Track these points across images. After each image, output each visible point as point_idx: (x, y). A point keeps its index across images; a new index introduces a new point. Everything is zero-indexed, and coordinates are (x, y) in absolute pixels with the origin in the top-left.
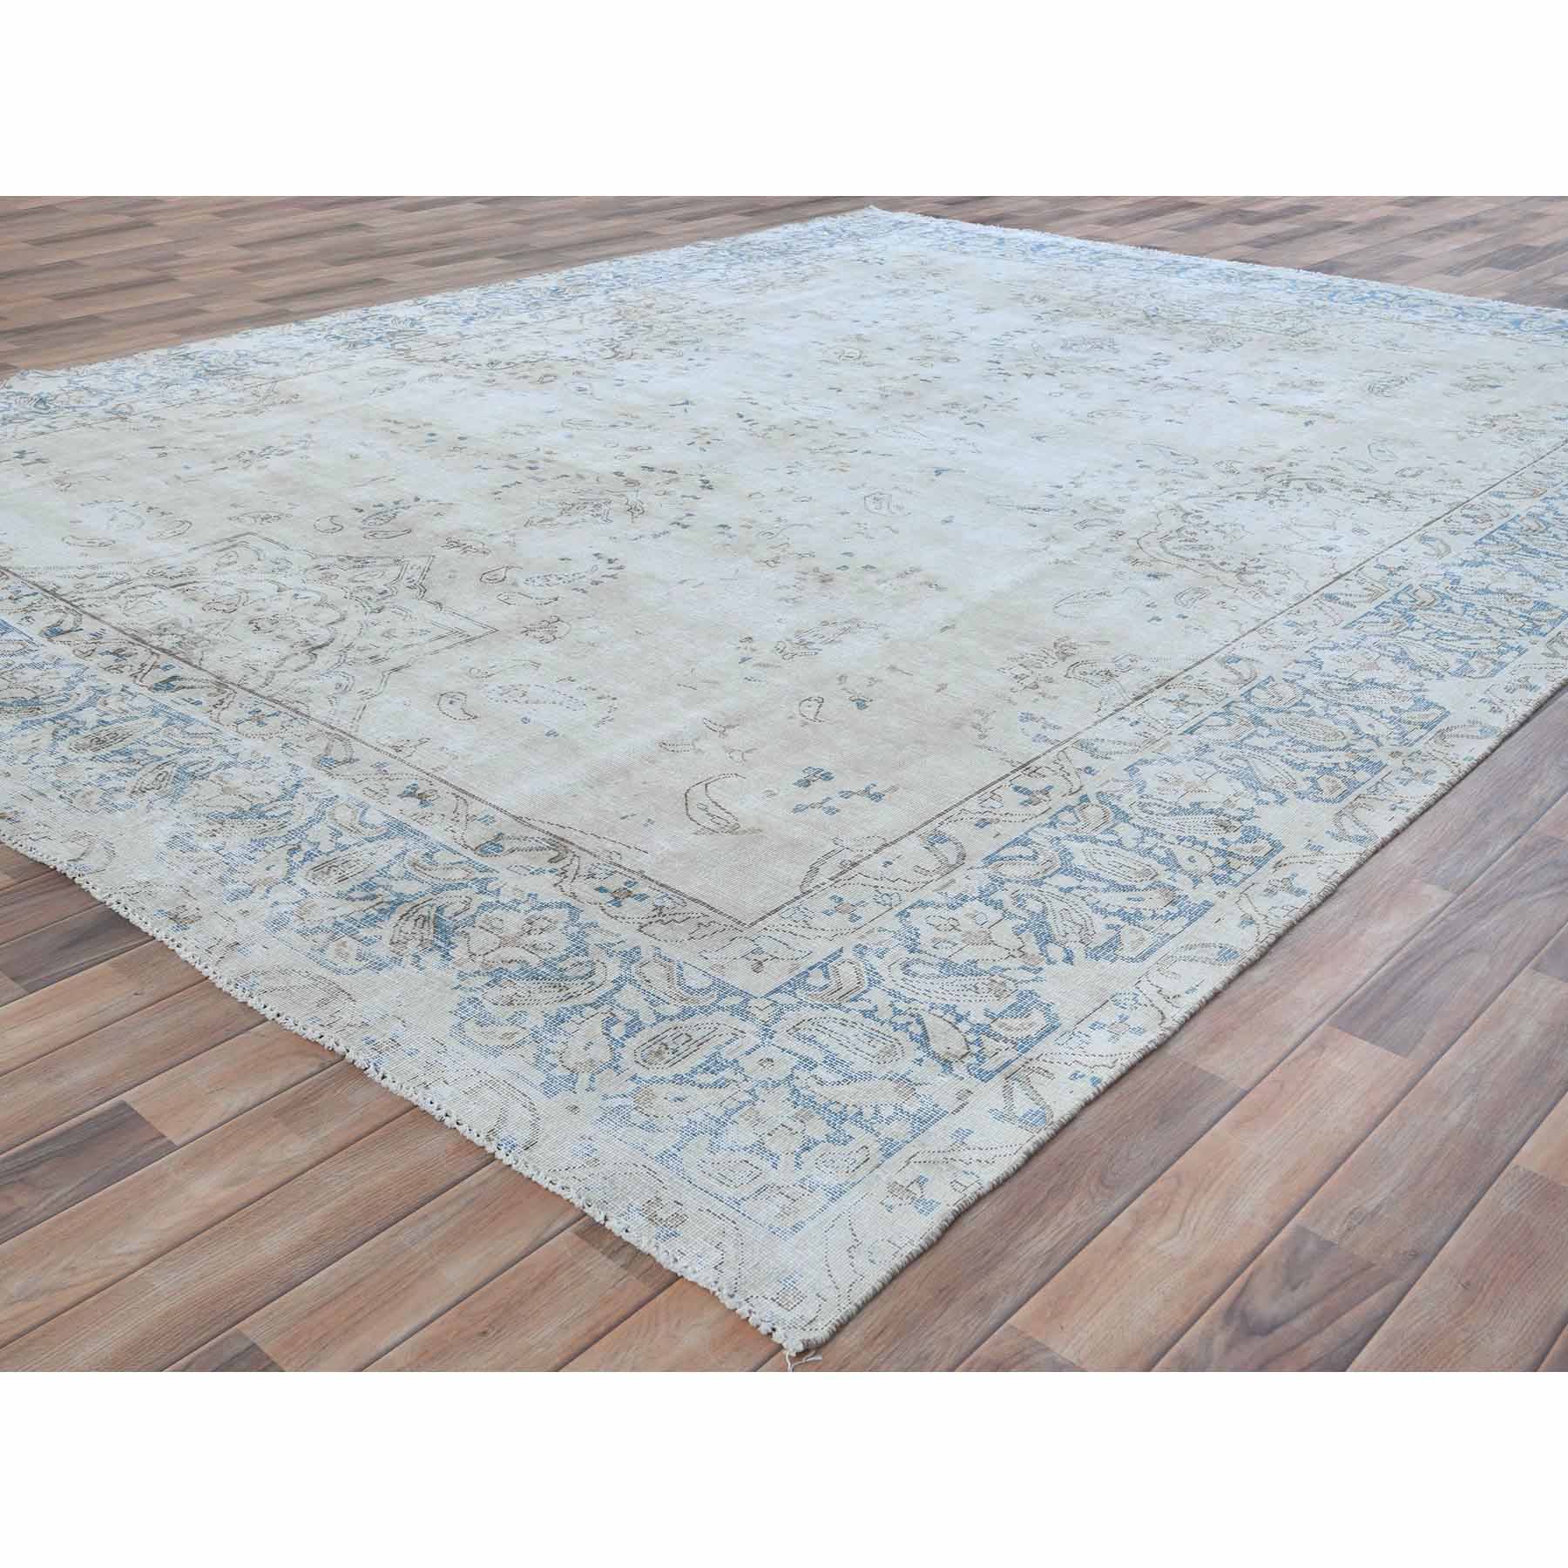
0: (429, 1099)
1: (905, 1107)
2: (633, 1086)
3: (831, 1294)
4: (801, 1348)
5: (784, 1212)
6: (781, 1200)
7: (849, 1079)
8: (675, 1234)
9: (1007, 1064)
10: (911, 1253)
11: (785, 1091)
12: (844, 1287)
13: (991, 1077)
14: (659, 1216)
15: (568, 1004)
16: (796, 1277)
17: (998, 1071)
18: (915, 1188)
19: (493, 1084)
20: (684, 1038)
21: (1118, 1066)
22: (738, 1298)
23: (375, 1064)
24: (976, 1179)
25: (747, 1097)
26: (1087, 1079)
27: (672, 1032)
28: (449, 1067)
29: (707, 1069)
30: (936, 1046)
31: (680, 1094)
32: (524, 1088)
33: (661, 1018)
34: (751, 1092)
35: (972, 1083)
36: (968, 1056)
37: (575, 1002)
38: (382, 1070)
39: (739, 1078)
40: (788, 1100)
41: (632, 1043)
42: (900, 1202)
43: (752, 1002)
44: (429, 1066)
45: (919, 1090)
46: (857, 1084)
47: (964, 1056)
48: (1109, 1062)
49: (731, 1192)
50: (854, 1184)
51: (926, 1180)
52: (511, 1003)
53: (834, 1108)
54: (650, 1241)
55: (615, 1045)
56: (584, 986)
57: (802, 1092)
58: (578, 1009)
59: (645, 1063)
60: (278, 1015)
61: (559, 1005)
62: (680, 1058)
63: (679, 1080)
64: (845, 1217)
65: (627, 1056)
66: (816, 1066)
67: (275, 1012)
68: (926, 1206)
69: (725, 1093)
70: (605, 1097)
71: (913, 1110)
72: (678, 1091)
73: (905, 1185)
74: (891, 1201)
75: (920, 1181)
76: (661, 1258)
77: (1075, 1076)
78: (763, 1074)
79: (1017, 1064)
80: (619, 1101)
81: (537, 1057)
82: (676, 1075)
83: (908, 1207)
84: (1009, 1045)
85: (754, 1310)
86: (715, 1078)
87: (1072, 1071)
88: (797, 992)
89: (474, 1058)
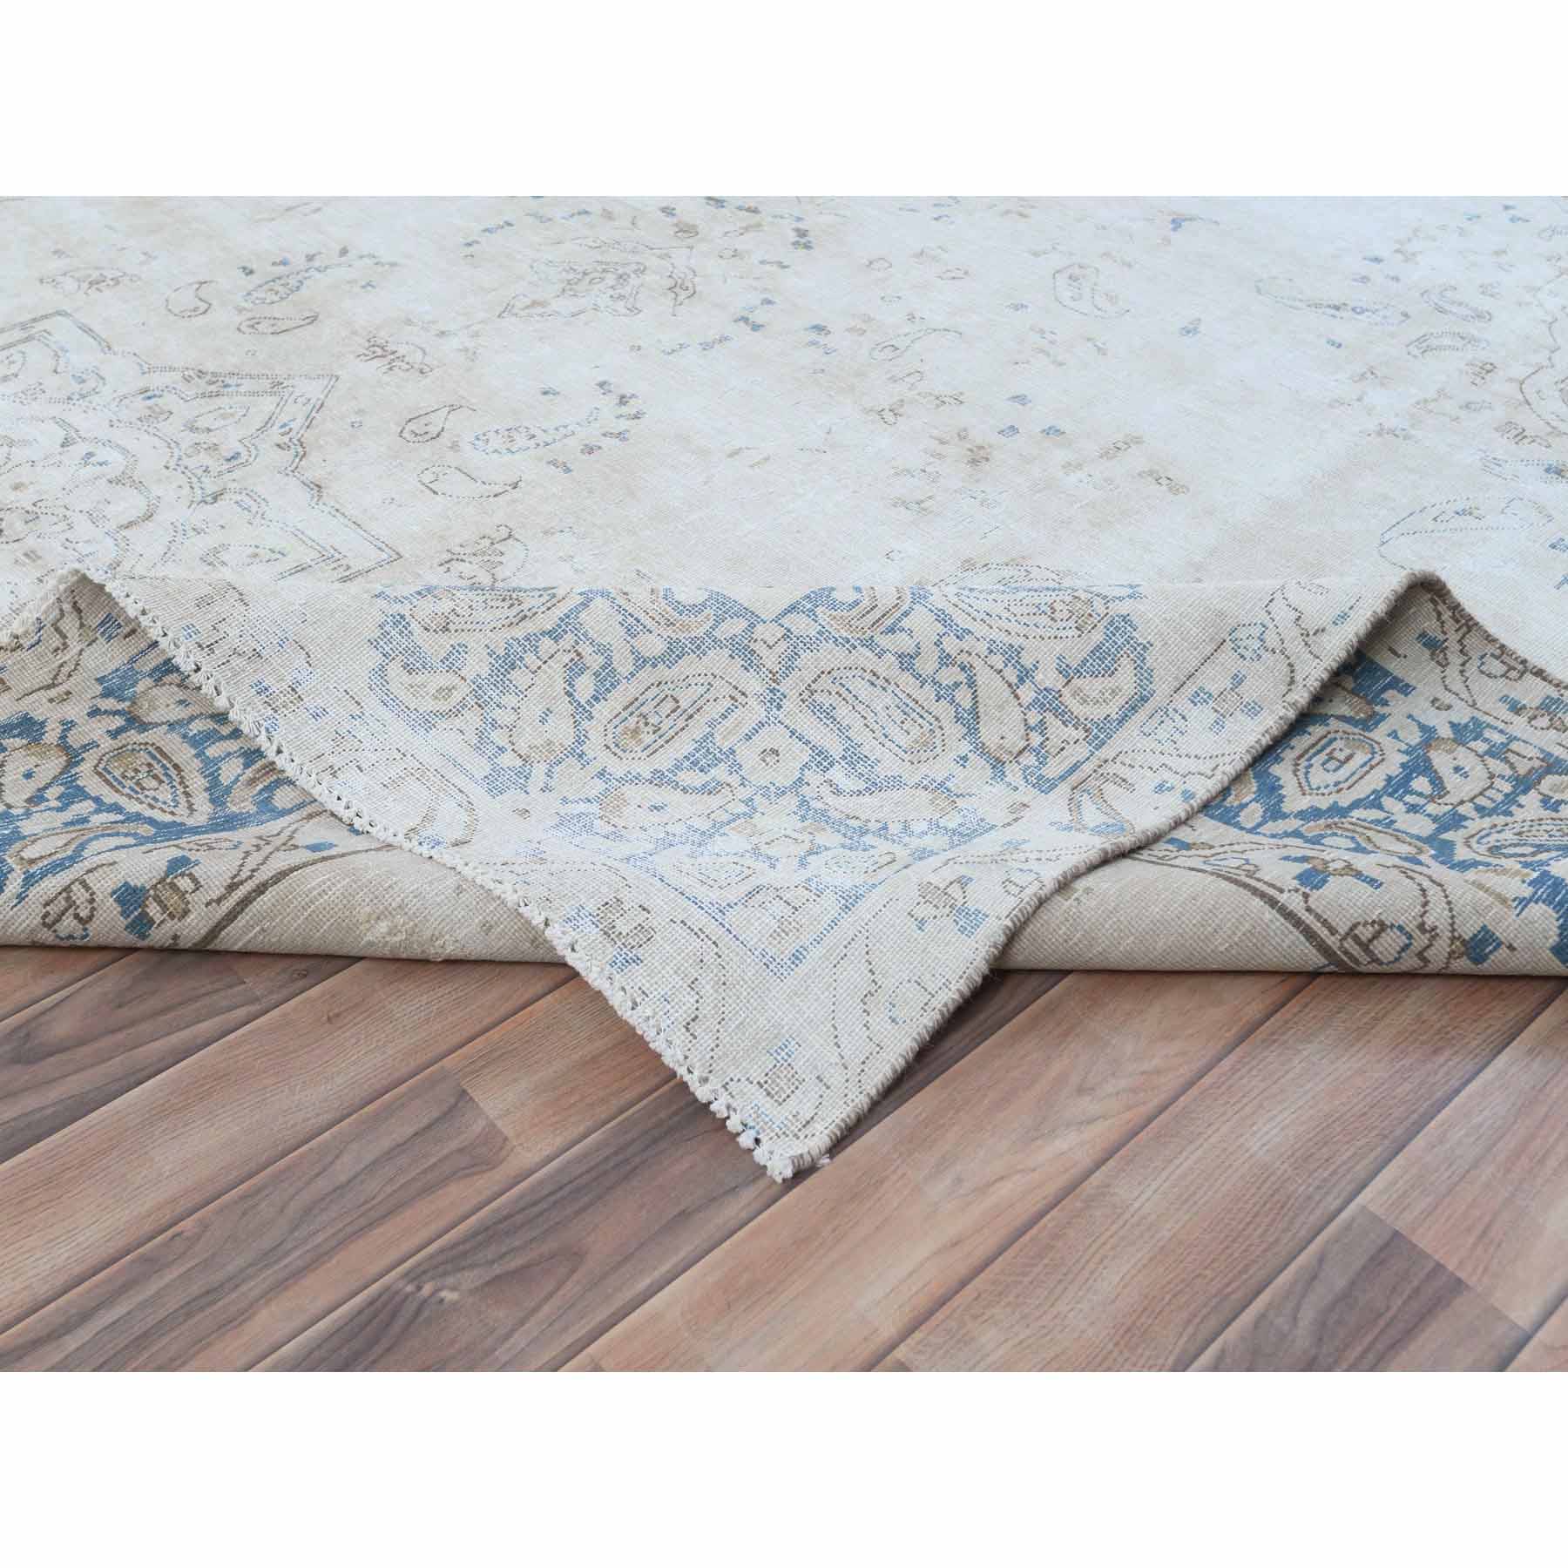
0: (336, 793)
1: (942, 822)
2: (599, 785)
3: (836, 1078)
4: (789, 1173)
5: (781, 931)
6: (779, 908)
7: (873, 787)
8: (637, 960)
9: (1075, 767)
10: (946, 1005)
11: (790, 801)
12: (855, 1067)
13: (1053, 787)
14: (618, 929)
15: (519, 632)
16: (792, 1046)
17: (1063, 778)
18: (955, 891)
19: (420, 773)
20: (670, 705)
21: (1219, 776)
22: (715, 1083)
23: (267, 729)
24: (1036, 876)
25: (742, 808)
26: (1178, 793)
27: (654, 690)
28: (366, 744)
29: (695, 763)
30: (989, 734)
31: (658, 801)
32: (461, 781)
33: (641, 662)
34: (748, 802)
35: (1027, 794)
36: (1026, 754)
37: (529, 627)
38: (277, 738)
39: (734, 780)
40: (795, 813)
41: (603, 711)
42: (936, 913)
43: (760, 628)
44: (338, 738)
45: (960, 803)
46: (882, 794)
47: (1020, 752)
48: (1206, 767)
49: (714, 895)
50: (874, 886)
51: (971, 879)
52: (446, 629)
53: (852, 822)
54: (602, 970)
55: (582, 712)
56: (543, 600)
57: (814, 804)
58: (531, 642)
59: (616, 748)
60: (144, 613)
61: (508, 634)
62: (661, 742)
63: (658, 778)
64: (861, 939)
65: (596, 739)
66: (832, 764)
67: (140, 606)
68: (967, 919)
69: (714, 801)
70: (565, 800)
71: (951, 825)
72: (655, 795)
73: (942, 886)
74: (924, 911)
75: (963, 882)
76: (617, 1000)
77: (1160, 788)
78: (762, 776)
79: (1087, 768)
80: (582, 807)
81: (480, 734)
82: (656, 771)
83: (946, 920)
84: (1081, 734)
85: (734, 1105)
86: (706, 778)
87: (1157, 781)
88: (819, 610)
89: (399, 732)
